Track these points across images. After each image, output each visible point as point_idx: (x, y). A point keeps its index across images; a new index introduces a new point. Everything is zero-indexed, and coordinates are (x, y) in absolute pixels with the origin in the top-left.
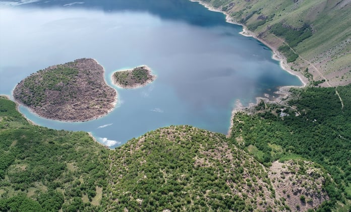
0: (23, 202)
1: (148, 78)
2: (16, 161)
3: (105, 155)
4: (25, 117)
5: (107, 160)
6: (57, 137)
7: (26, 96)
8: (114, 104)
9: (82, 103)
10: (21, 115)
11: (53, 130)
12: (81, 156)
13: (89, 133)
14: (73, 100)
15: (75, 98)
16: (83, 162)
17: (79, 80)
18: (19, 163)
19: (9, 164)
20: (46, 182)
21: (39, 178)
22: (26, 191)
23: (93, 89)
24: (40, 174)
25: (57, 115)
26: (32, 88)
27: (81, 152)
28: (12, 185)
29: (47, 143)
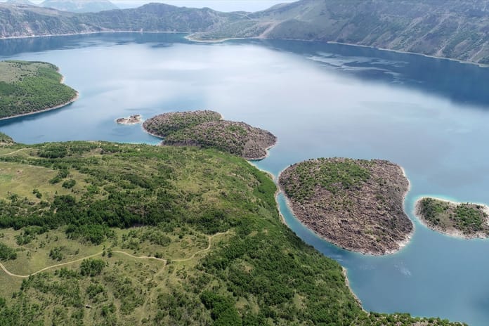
0: (228, 309)
1: (481, 229)
2: (245, 256)
3: (350, 313)
4: (279, 209)
5: (350, 321)
6: (301, 252)
7: (293, 183)
8: (402, 245)
9: (355, 222)
10: (275, 204)
11: (301, 240)
12: (317, 295)
13: (344, 269)
14: (344, 213)
15: (349, 211)
16: (316, 304)
17: (366, 188)
18: (246, 260)
19: (237, 256)
20: (262, 302)
21: (257, 292)
22: (236, 298)
23: (379, 209)
24: (260, 288)
25: (314, 224)
26: (303, 176)
27: (320, 288)
28: (228, 281)
29: (286, 252)
